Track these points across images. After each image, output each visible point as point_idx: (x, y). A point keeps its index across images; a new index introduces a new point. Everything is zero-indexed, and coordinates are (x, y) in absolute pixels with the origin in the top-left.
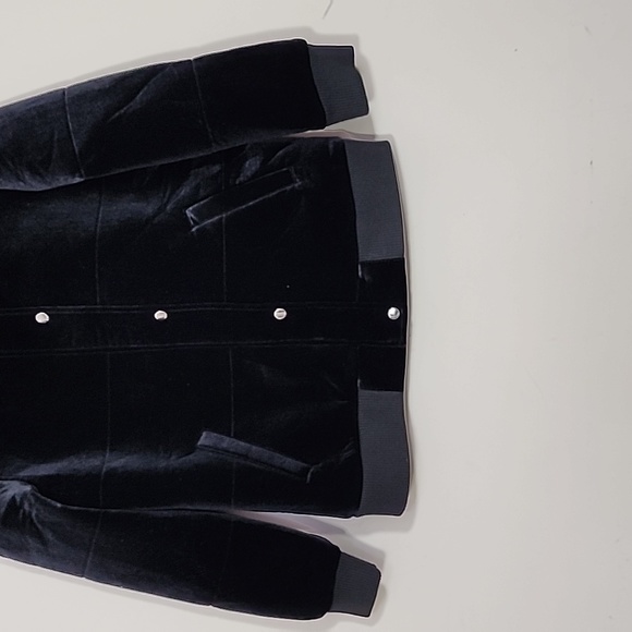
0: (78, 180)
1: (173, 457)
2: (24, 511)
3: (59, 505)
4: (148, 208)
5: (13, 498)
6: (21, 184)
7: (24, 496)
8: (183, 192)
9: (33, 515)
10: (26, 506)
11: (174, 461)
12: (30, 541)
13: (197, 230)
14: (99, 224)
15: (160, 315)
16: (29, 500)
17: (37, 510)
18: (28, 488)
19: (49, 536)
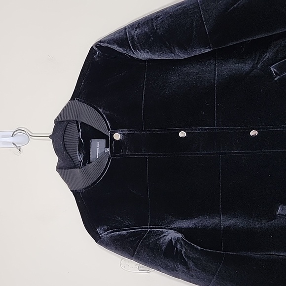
0: (207, 50)
1: (263, 221)
2: (177, 248)
3: (199, 248)
4: (247, 67)
5: (171, 240)
6: (173, 55)
7: (178, 240)
8: (268, 56)
9: (183, 252)
10: (179, 246)
11: (264, 224)
12: (179, 266)
13: (278, 79)
14: (216, 78)
15: (253, 133)
16: (181, 243)
17: (185, 249)
18: (180, 235)
19: (191, 265)
